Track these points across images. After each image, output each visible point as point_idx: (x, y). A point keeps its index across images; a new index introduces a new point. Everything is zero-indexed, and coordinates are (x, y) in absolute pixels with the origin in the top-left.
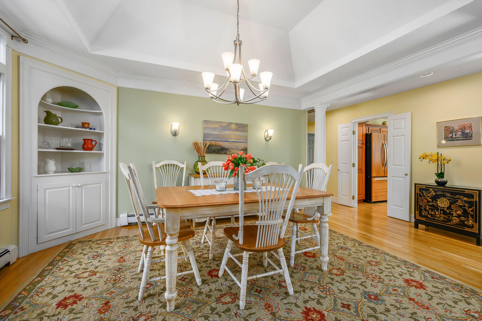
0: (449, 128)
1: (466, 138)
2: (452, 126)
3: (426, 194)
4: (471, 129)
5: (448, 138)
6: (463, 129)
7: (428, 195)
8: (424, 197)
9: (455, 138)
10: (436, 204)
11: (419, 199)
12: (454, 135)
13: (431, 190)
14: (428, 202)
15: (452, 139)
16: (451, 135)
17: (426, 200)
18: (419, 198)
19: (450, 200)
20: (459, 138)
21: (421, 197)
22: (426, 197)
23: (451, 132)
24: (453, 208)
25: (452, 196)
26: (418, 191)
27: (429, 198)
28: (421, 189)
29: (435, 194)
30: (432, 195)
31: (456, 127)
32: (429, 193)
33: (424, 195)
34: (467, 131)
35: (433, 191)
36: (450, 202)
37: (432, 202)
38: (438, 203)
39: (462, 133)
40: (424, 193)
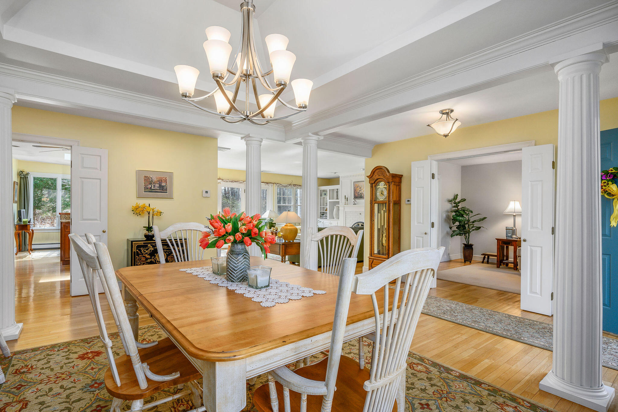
0: (148, 179)
1: (162, 191)
2: (151, 176)
3: (144, 251)
4: (166, 182)
5: (147, 189)
6: (160, 181)
7: (147, 252)
8: (142, 254)
9: (154, 189)
10: (155, 259)
11: (137, 259)
12: (153, 186)
13: (149, 245)
14: (147, 259)
15: (151, 190)
16: (150, 186)
17: (144, 258)
18: (137, 257)
19: (167, 252)
20: (157, 190)
21: (138, 256)
22: (145, 254)
23: (151, 184)
24: (169, 259)
25: (168, 248)
26: (135, 250)
27: (147, 255)
28: (139, 247)
29: (153, 249)
30: (150, 251)
31: (155, 179)
32: (147, 250)
33: (141, 253)
34: (163, 184)
35: (151, 247)
36: (166, 254)
37: (151, 258)
38: (156, 258)
39: (159, 185)
40: (142, 251)
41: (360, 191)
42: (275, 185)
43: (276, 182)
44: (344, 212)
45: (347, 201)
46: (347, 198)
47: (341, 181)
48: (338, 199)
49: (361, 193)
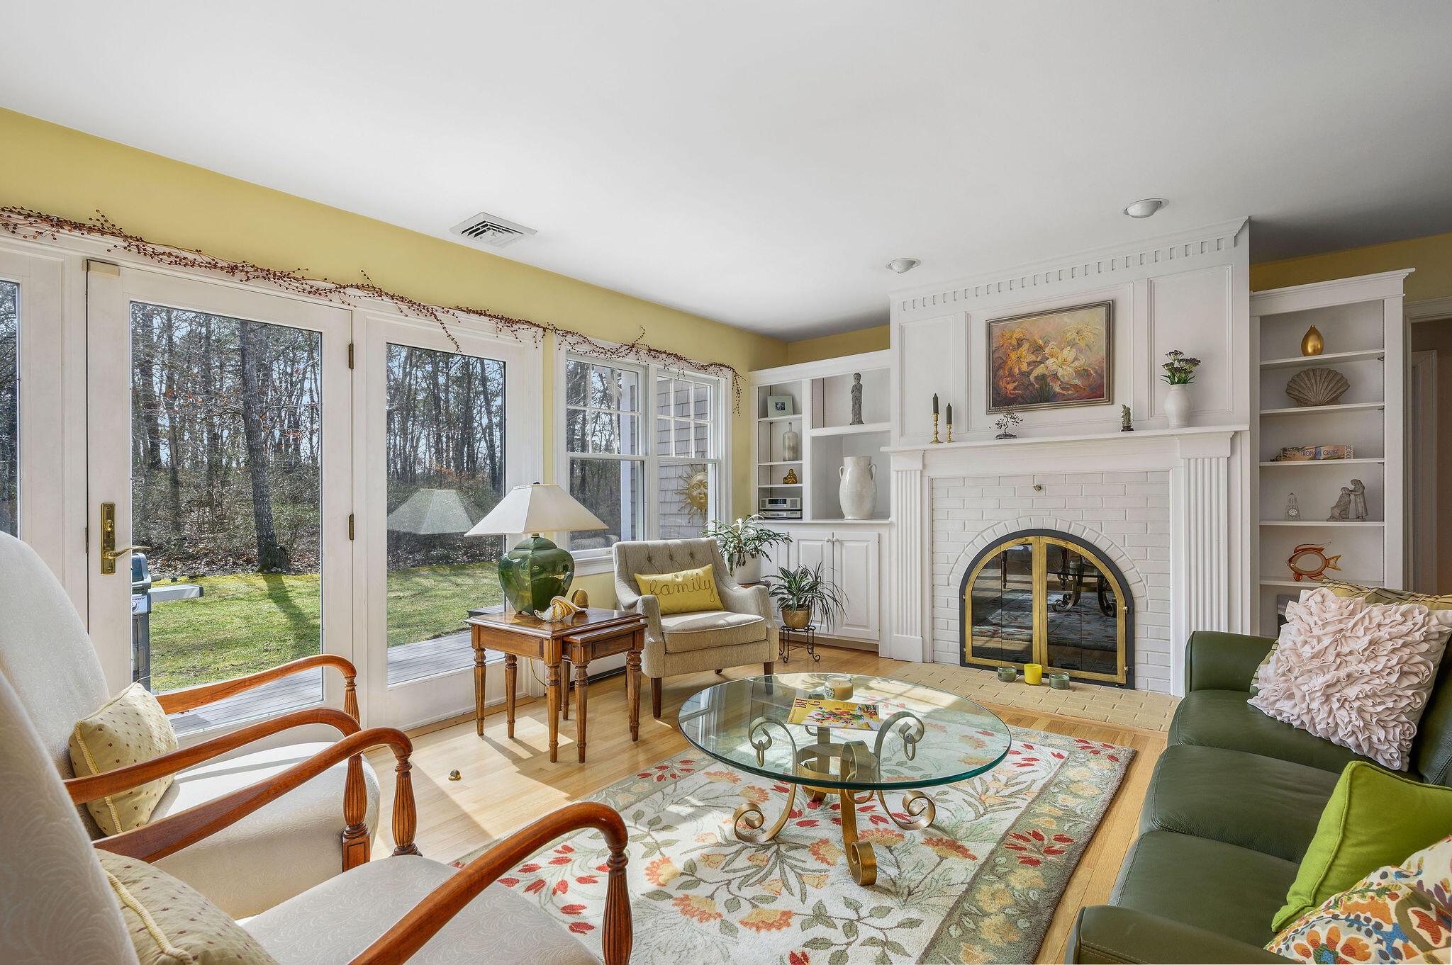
41: (1034, 364)
42: (554, 339)
43: (563, 324)
44: (926, 480)
45: (949, 422)
46: (949, 409)
47: (902, 329)
48: (862, 423)
49: (1042, 378)
